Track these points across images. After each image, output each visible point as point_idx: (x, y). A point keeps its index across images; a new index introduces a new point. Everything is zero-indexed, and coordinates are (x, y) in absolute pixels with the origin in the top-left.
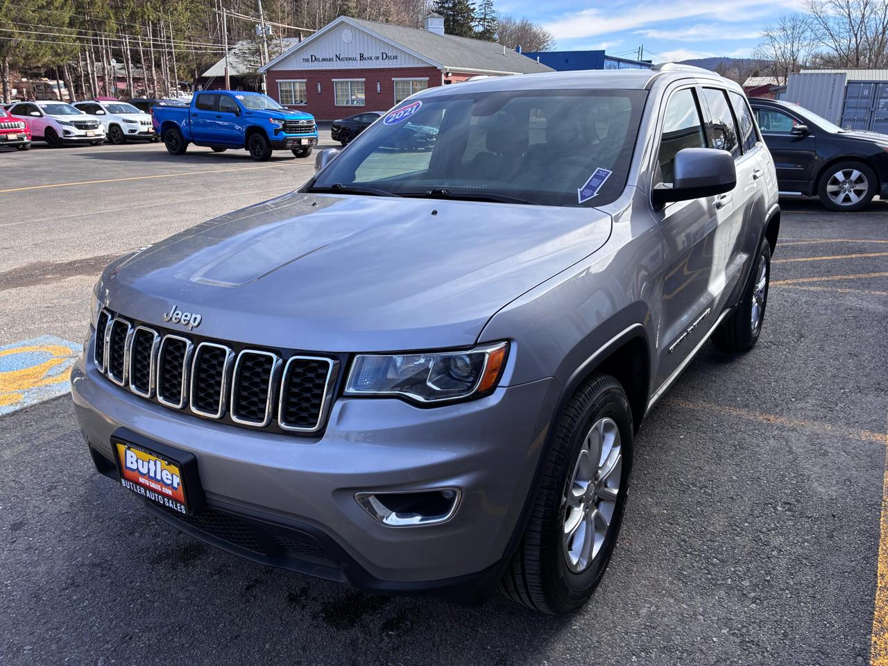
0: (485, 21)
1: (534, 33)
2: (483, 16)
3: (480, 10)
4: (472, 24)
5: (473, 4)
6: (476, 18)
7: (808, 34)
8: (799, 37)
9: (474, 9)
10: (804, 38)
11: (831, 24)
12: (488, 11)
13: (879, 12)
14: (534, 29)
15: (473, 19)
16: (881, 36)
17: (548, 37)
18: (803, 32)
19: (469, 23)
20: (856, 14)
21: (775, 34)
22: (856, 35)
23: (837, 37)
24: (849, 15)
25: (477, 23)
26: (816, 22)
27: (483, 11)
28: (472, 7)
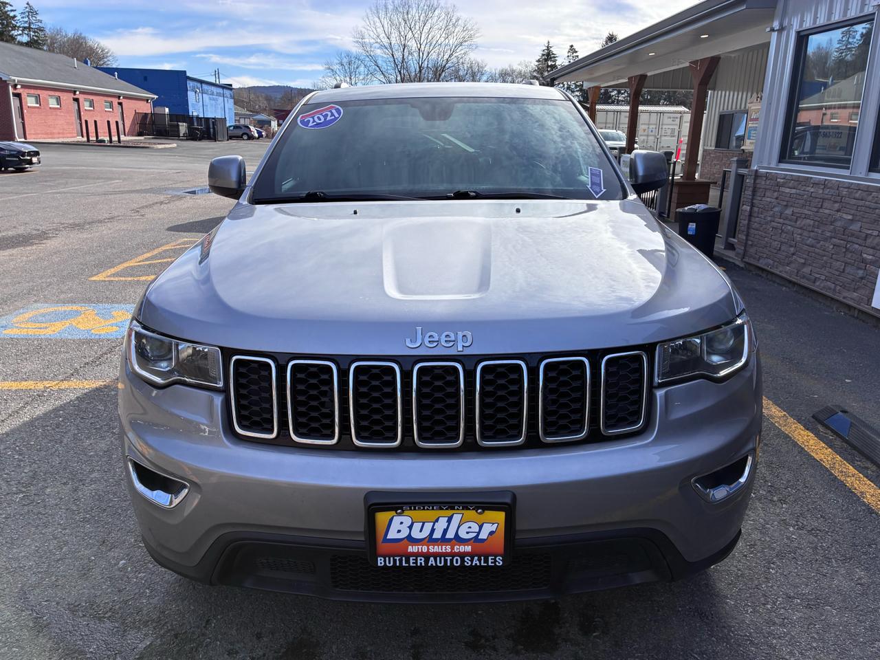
0: (30, 31)
1: (91, 49)
2: (27, 25)
3: (23, 18)
4: (15, 33)
5: (12, 11)
6: (19, 27)
7: (362, 69)
8: (355, 72)
9: (15, 16)
10: (359, 73)
11: (380, 62)
12: (33, 20)
13: (415, 54)
14: (90, 43)
15: (14, 27)
16: (418, 75)
17: (107, 53)
18: (357, 68)
19: (10, 31)
20: (398, 55)
21: (336, 67)
22: (400, 72)
23: (387, 75)
24: (393, 55)
25: (20, 32)
26: (368, 59)
27: (26, 19)
28: (12, 14)
